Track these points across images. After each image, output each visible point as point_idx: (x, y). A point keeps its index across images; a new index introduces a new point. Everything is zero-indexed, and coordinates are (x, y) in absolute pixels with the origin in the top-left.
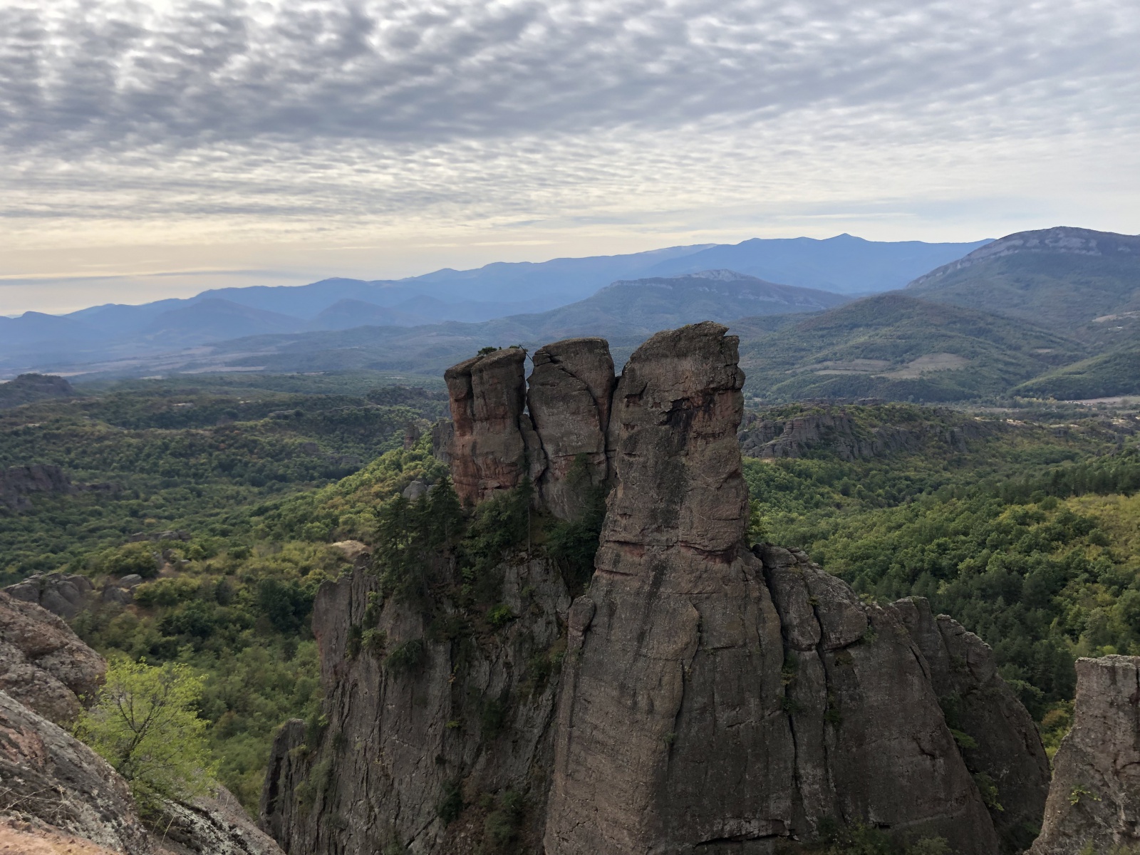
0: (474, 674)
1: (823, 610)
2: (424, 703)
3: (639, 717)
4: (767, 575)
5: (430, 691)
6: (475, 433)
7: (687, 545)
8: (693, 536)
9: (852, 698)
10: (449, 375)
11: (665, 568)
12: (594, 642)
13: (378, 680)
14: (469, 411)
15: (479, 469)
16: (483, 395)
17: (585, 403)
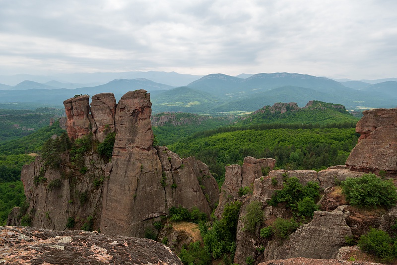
0: (77, 187)
1: (172, 161)
2: (62, 197)
3: (126, 192)
4: (158, 153)
5: (63, 193)
6: (74, 120)
7: (138, 147)
8: (139, 145)
9: (179, 181)
10: (65, 103)
11: (132, 154)
12: (113, 174)
13: (45, 192)
14: (72, 113)
15: (76, 130)
16: (76, 109)
17: (108, 111)
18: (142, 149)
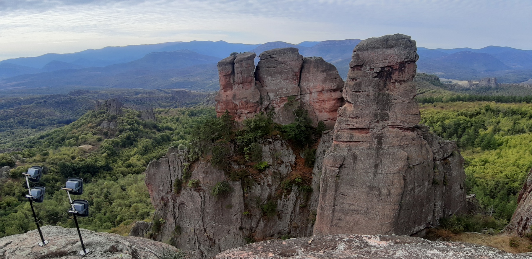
0: (253, 191)
2: (230, 207)
3: (383, 197)
5: (233, 201)
6: (234, 90)
7: (393, 126)
8: (398, 123)
9: (450, 175)
10: (222, 64)
11: (382, 137)
12: (345, 171)
13: (200, 200)
14: (232, 80)
15: (236, 106)
16: (241, 72)
18: (401, 129)
